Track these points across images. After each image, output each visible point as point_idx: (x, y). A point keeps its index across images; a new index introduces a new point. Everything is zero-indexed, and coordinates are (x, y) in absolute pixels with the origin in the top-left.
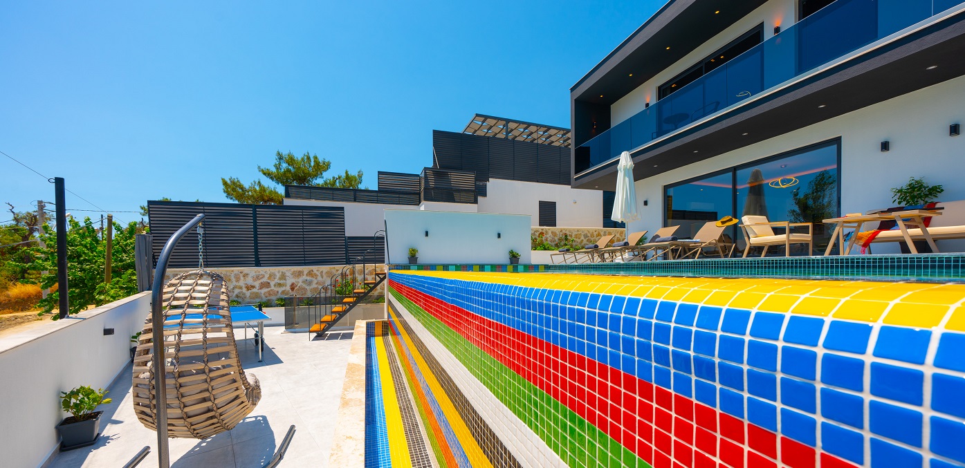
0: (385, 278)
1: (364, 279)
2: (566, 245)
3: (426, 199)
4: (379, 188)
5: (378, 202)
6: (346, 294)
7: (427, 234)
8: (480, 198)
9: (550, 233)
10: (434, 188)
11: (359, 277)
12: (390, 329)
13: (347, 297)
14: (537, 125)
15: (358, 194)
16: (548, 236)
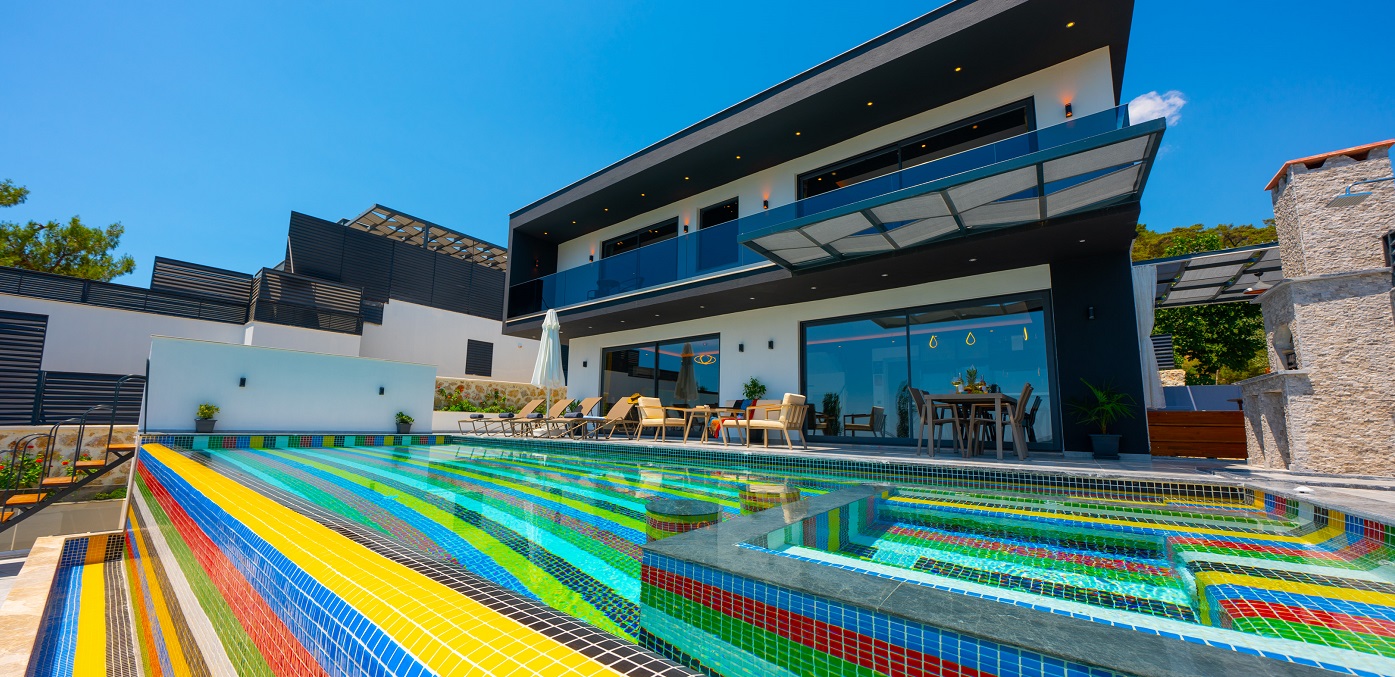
0: (131, 455)
1: (77, 456)
2: (494, 404)
3: (257, 318)
4: (152, 284)
5: (145, 309)
6: (18, 485)
7: (243, 382)
8: (367, 327)
9: (473, 388)
10: (278, 303)
11: (65, 451)
12: (125, 548)
13: (20, 493)
14: (474, 239)
15: (93, 289)
16: (470, 391)
